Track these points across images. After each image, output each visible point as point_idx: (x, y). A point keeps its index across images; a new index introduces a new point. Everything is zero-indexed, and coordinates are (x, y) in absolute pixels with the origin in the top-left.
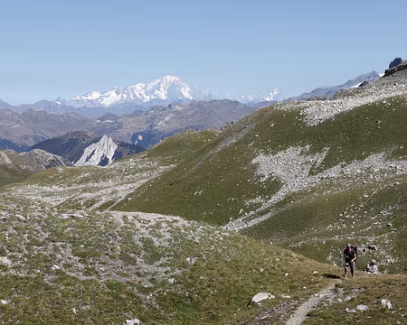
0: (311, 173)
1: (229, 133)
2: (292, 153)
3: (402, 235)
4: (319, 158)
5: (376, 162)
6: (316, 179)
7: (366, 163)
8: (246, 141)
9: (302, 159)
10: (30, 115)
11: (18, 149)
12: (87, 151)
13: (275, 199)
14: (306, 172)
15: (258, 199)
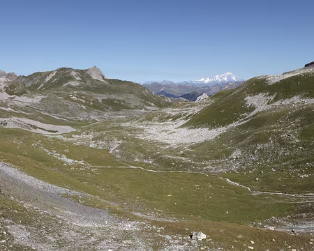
0: (268, 104)
1: (237, 88)
2: (261, 95)
3: (304, 130)
4: (272, 98)
5: (296, 100)
6: (270, 106)
7: (292, 100)
8: (243, 91)
9: (265, 98)
10: (180, 86)
11: (175, 97)
12: (198, 98)
13: (252, 114)
14: (266, 103)
15: (245, 114)
